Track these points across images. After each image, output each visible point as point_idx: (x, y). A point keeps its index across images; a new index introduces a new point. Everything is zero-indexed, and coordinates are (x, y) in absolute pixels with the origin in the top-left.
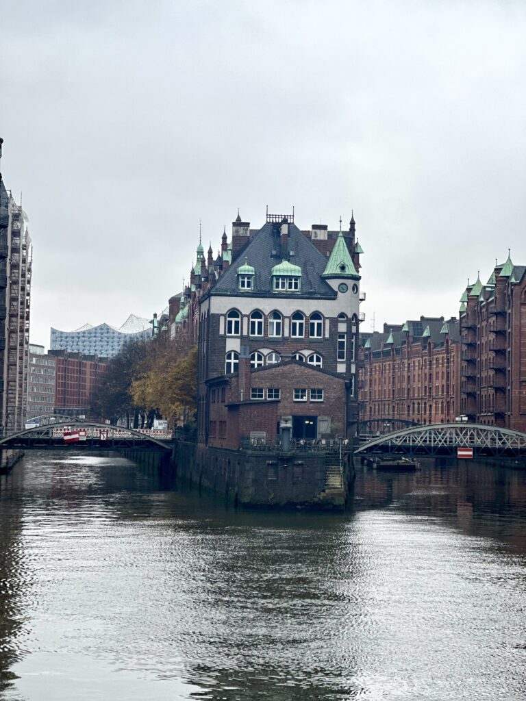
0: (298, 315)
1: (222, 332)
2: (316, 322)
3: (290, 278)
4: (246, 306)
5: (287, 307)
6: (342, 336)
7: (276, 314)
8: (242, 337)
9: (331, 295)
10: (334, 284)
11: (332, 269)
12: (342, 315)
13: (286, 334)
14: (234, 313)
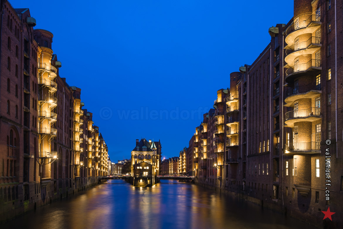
0: (146, 155)
2: (149, 156)
3: (145, 148)
6: (153, 158)
10: (152, 150)
11: (152, 147)
12: (153, 155)
13: (144, 158)
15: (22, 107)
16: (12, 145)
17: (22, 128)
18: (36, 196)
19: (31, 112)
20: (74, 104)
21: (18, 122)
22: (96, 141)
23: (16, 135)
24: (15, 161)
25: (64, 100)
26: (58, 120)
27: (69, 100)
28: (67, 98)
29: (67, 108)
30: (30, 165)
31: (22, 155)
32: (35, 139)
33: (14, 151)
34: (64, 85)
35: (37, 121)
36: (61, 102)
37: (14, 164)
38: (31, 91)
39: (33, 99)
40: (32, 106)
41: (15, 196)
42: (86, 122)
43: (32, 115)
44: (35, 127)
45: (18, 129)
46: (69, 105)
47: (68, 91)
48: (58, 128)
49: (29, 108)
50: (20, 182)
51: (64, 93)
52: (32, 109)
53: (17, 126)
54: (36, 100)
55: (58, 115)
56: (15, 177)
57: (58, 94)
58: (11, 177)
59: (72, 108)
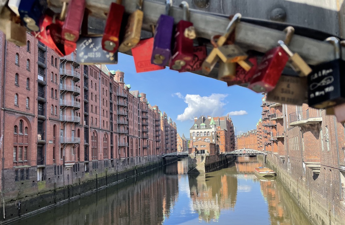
0: (205, 132)
1: (192, 136)
2: (208, 133)
3: (203, 126)
4: (196, 131)
5: (203, 131)
6: (213, 135)
7: (201, 132)
8: (196, 137)
9: (211, 128)
10: (211, 126)
11: (211, 124)
12: (213, 132)
13: (203, 136)
14: (194, 132)
15: (35, 98)
16: (23, 133)
17: (35, 117)
18: (56, 177)
19: (48, 101)
20: (117, 87)
21: (31, 112)
22: (156, 121)
23: (27, 124)
24: (26, 147)
25: (101, 85)
26: (92, 105)
27: (108, 84)
28: (105, 83)
29: (105, 93)
30: (47, 150)
31: (34, 141)
32: (55, 126)
33: (24, 138)
34: (99, 71)
35: (58, 110)
36: (95, 87)
37: (24, 150)
38: (48, 82)
39: (52, 89)
40: (51, 96)
41: (25, 178)
42: (138, 103)
43: (51, 104)
44: (55, 115)
45: (29, 119)
46: (108, 90)
47: (106, 76)
48: (91, 113)
49: (46, 98)
50: (32, 165)
51: (100, 78)
52: (51, 99)
53: (28, 116)
54: (56, 90)
55: (91, 100)
56: (26, 161)
57: (91, 81)
58: (21, 161)
59: (114, 92)
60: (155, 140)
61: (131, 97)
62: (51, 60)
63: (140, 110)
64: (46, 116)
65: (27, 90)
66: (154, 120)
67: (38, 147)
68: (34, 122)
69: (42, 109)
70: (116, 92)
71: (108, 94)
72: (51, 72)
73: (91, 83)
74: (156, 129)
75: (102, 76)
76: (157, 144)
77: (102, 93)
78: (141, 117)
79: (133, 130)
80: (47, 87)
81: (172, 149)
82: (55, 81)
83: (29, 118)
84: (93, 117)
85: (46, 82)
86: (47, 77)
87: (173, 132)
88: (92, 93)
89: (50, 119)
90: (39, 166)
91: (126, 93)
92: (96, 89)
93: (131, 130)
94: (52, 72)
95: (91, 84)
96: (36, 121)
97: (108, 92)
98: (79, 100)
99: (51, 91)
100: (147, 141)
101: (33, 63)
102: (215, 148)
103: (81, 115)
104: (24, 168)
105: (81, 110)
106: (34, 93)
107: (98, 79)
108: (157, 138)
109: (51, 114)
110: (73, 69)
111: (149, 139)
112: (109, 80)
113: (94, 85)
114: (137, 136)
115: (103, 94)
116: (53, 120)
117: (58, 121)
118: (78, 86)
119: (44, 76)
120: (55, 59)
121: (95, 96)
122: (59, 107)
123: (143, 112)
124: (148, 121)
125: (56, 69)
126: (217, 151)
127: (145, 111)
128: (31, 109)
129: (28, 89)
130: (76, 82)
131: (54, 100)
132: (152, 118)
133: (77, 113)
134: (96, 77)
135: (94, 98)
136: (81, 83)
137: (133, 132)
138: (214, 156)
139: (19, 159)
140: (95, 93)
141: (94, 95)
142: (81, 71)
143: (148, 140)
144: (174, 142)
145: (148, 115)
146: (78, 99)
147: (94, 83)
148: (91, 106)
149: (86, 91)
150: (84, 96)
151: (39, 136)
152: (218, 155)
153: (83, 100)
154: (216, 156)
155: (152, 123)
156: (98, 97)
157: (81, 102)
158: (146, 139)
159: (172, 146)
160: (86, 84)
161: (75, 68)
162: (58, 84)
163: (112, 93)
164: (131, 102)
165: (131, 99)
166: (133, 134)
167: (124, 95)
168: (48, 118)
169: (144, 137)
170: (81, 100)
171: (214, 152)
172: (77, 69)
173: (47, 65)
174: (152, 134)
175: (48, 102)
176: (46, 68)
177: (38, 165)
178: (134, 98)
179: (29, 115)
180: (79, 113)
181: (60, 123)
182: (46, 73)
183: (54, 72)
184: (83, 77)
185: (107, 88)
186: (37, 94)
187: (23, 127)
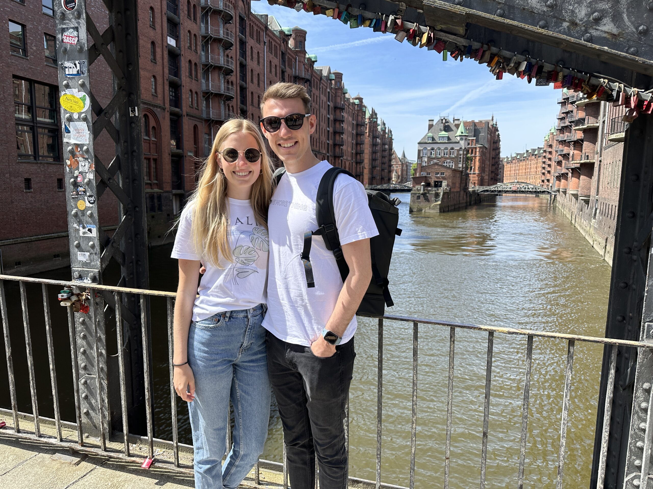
0: (446, 149)
1: (421, 155)
2: (452, 151)
3: (444, 137)
4: (429, 146)
5: (442, 147)
6: (460, 155)
7: (439, 149)
8: (428, 156)
9: (457, 141)
10: (458, 138)
11: (459, 133)
12: (461, 149)
13: (442, 155)
14: (425, 148)
15: (165, 77)
16: (149, 137)
17: (166, 110)
19: (184, 83)
20: (293, 60)
21: (159, 102)
22: (357, 125)
23: (155, 123)
24: (155, 160)
25: (266, 56)
26: (252, 93)
27: (279, 53)
28: (273, 51)
29: (273, 70)
30: (185, 167)
31: (167, 151)
32: (195, 127)
33: (152, 145)
34: (264, 29)
35: (199, 99)
36: (256, 60)
37: (153, 165)
38: (183, 49)
39: (190, 61)
40: (187, 74)
41: (156, 208)
42: (328, 90)
43: (188, 88)
44: (196, 109)
45: (157, 113)
46: (278, 64)
47: (275, 39)
48: (251, 107)
49: (180, 78)
50: (165, 190)
51: (265, 43)
52: (188, 79)
53: (155, 109)
54: (196, 64)
55: (250, 84)
56: (156, 182)
57: (250, 47)
58: (149, 182)
59: (288, 69)
60: (354, 160)
61: (317, 78)
62: (186, 8)
63: (331, 104)
64: (181, 110)
65: (153, 64)
66: (355, 122)
67: (173, 161)
68: (164, 118)
69: (175, 97)
70: (291, 69)
71: (278, 72)
72: (187, 31)
73: (250, 51)
74: (357, 140)
75: (269, 38)
76: (356, 168)
77: (269, 70)
78: (331, 117)
79: (318, 141)
80: (182, 58)
81: (382, 179)
82: (193, 48)
83: (158, 111)
84: (254, 115)
85: (180, 48)
86: (182, 40)
87: (387, 147)
88: (252, 70)
89: (187, 115)
90: (174, 191)
91: (308, 71)
92: (259, 62)
93: (315, 140)
94: (189, 32)
95: (250, 54)
96: (167, 116)
97: (278, 68)
98: (232, 82)
99: (187, 65)
100: (340, 161)
101: (160, 15)
102: (461, 178)
103: (235, 110)
104: (154, 193)
105: (235, 100)
106: (163, 69)
107: (262, 44)
108: (358, 157)
109: (190, 107)
110: (222, 25)
111: (345, 157)
112: (280, 46)
113: (255, 56)
114: (324, 152)
115: (271, 71)
116: (193, 117)
117: (201, 119)
118: (230, 57)
119: (177, 38)
120: (192, 6)
121: (257, 75)
122: (201, 95)
123: (336, 108)
124: (344, 125)
125: (194, 25)
126: (464, 185)
127: (339, 106)
128: (160, 96)
129: (154, 61)
130: (227, 49)
131: (193, 81)
132: (350, 119)
133: (229, 107)
134: (258, 41)
135: (255, 81)
136: (235, 51)
137: (318, 144)
138: (457, 192)
139: (146, 178)
140: (257, 69)
141: (255, 73)
142: (234, 30)
143: (342, 160)
144: (386, 166)
145: (344, 114)
146: (230, 81)
147: (255, 51)
148: (250, 95)
149: (243, 66)
150: (240, 76)
151: (173, 142)
152: (465, 191)
153: (238, 82)
154: (462, 193)
155: (350, 129)
156: (261, 77)
157: (235, 86)
158: (339, 157)
159: (383, 173)
160: (243, 54)
161: (226, 23)
162: (199, 52)
163: (284, 70)
164: (317, 89)
165: (317, 82)
166: (318, 149)
167: (305, 74)
168: (184, 113)
169: (336, 155)
170: (234, 83)
171: (458, 185)
172: (228, 25)
173: (181, 18)
174: (349, 149)
175: (184, 85)
176: (179, 23)
177: (173, 189)
178: (322, 81)
179: (157, 106)
180: (232, 106)
181: (203, 122)
182: (179, 33)
183: (192, 31)
184: (238, 39)
185: (276, 61)
186: (166, 71)
187: (149, 127)
